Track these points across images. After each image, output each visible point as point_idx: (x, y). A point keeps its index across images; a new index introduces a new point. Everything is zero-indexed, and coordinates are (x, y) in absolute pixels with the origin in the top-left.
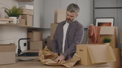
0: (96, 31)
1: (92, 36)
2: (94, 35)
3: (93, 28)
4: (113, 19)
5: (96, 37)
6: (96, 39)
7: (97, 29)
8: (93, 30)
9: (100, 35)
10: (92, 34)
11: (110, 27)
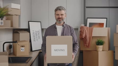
0: (88, 32)
1: (84, 37)
2: (86, 36)
3: (85, 29)
4: (106, 19)
5: (88, 39)
6: (89, 41)
7: (89, 30)
8: (85, 31)
9: (93, 37)
10: (84, 36)
11: (103, 28)
